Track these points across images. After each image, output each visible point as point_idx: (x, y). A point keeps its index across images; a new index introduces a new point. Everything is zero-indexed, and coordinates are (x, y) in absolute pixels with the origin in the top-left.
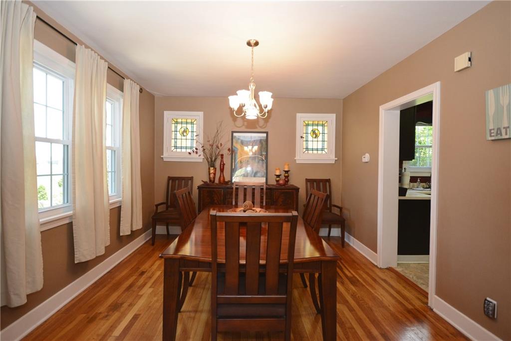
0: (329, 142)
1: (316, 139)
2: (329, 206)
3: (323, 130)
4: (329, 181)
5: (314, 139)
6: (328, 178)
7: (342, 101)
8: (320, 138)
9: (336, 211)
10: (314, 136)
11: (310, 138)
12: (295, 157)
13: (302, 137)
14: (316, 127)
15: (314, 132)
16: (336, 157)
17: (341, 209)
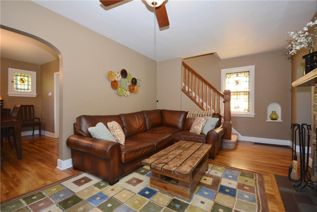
0: (32, 86)
1: (23, 84)
2: (32, 118)
3: (28, 79)
4: (32, 106)
5: (22, 84)
6: (32, 105)
7: (40, 66)
8: (26, 83)
9: (37, 121)
10: (22, 82)
11: (19, 82)
12: (8, 93)
13: (13, 82)
14: (23, 77)
15: (22, 80)
16: (37, 94)
17: (39, 119)
